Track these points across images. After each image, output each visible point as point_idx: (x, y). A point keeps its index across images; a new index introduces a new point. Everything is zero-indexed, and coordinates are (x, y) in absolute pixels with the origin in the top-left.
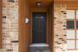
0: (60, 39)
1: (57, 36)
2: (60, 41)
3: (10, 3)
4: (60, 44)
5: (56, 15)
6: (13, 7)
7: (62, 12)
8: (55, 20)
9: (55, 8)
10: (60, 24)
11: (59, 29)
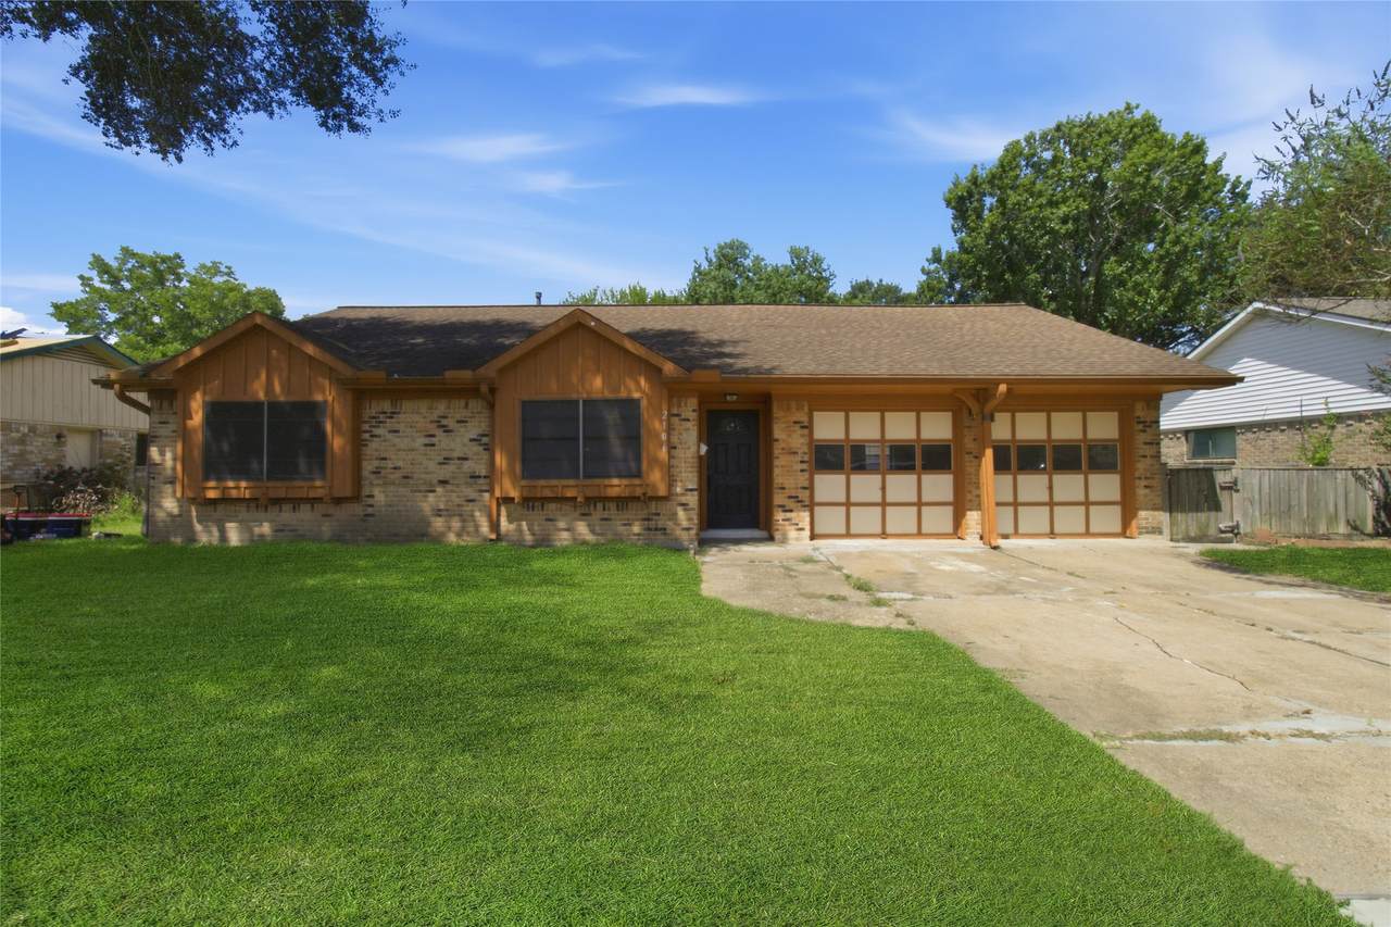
0: (790, 497)
1: (783, 488)
2: (790, 504)
3: (683, 423)
4: (791, 511)
5: (778, 432)
6: (688, 429)
7: (795, 422)
8: (776, 445)
9: (777, 412)
10: (792, 458)
11: (786, 471)
